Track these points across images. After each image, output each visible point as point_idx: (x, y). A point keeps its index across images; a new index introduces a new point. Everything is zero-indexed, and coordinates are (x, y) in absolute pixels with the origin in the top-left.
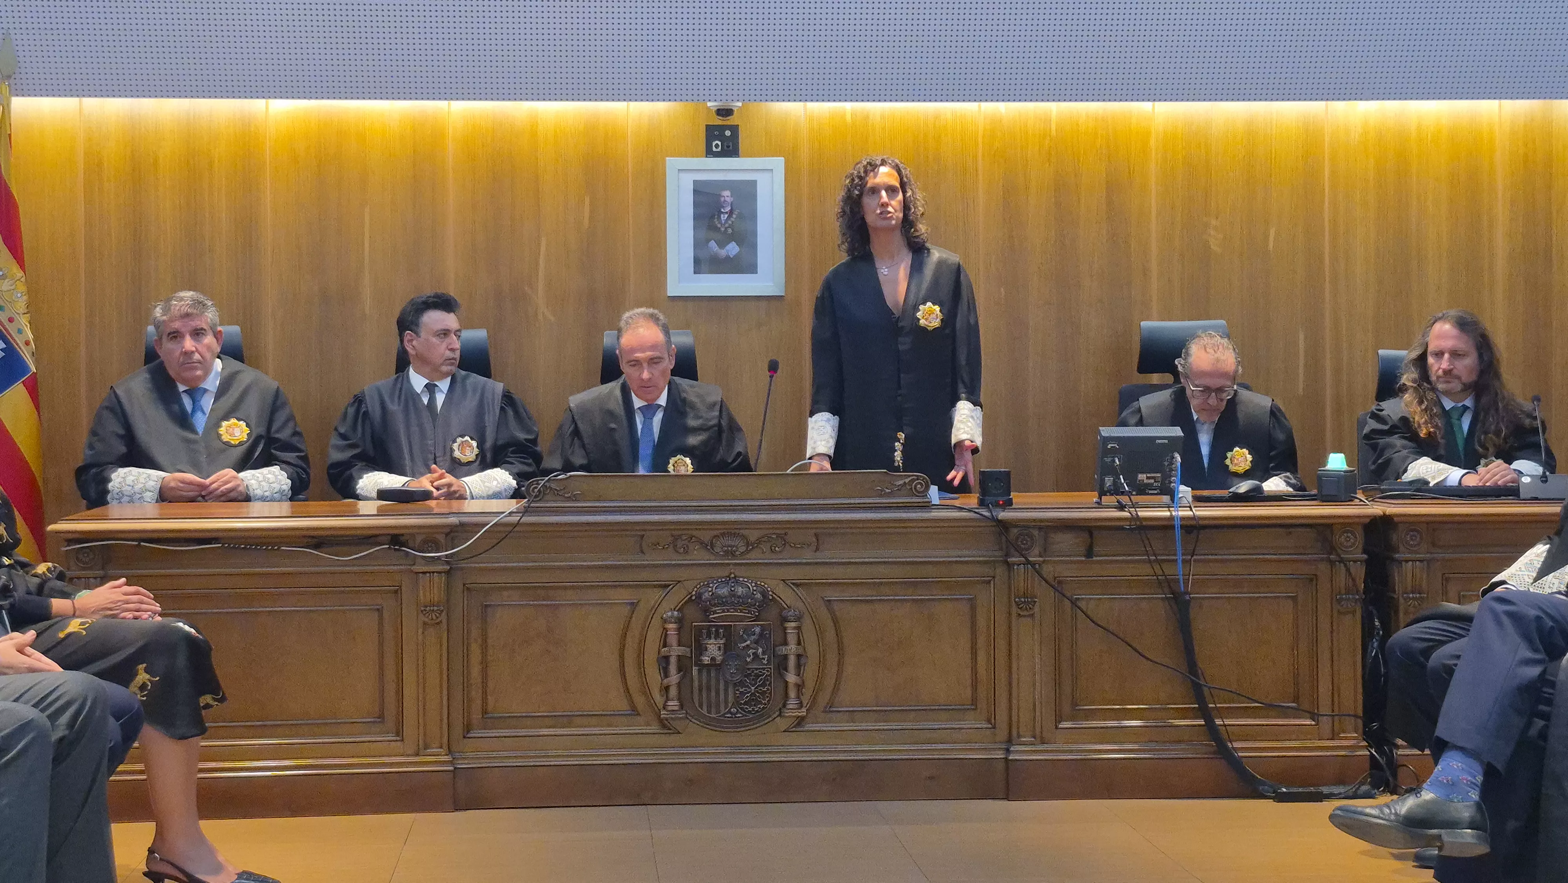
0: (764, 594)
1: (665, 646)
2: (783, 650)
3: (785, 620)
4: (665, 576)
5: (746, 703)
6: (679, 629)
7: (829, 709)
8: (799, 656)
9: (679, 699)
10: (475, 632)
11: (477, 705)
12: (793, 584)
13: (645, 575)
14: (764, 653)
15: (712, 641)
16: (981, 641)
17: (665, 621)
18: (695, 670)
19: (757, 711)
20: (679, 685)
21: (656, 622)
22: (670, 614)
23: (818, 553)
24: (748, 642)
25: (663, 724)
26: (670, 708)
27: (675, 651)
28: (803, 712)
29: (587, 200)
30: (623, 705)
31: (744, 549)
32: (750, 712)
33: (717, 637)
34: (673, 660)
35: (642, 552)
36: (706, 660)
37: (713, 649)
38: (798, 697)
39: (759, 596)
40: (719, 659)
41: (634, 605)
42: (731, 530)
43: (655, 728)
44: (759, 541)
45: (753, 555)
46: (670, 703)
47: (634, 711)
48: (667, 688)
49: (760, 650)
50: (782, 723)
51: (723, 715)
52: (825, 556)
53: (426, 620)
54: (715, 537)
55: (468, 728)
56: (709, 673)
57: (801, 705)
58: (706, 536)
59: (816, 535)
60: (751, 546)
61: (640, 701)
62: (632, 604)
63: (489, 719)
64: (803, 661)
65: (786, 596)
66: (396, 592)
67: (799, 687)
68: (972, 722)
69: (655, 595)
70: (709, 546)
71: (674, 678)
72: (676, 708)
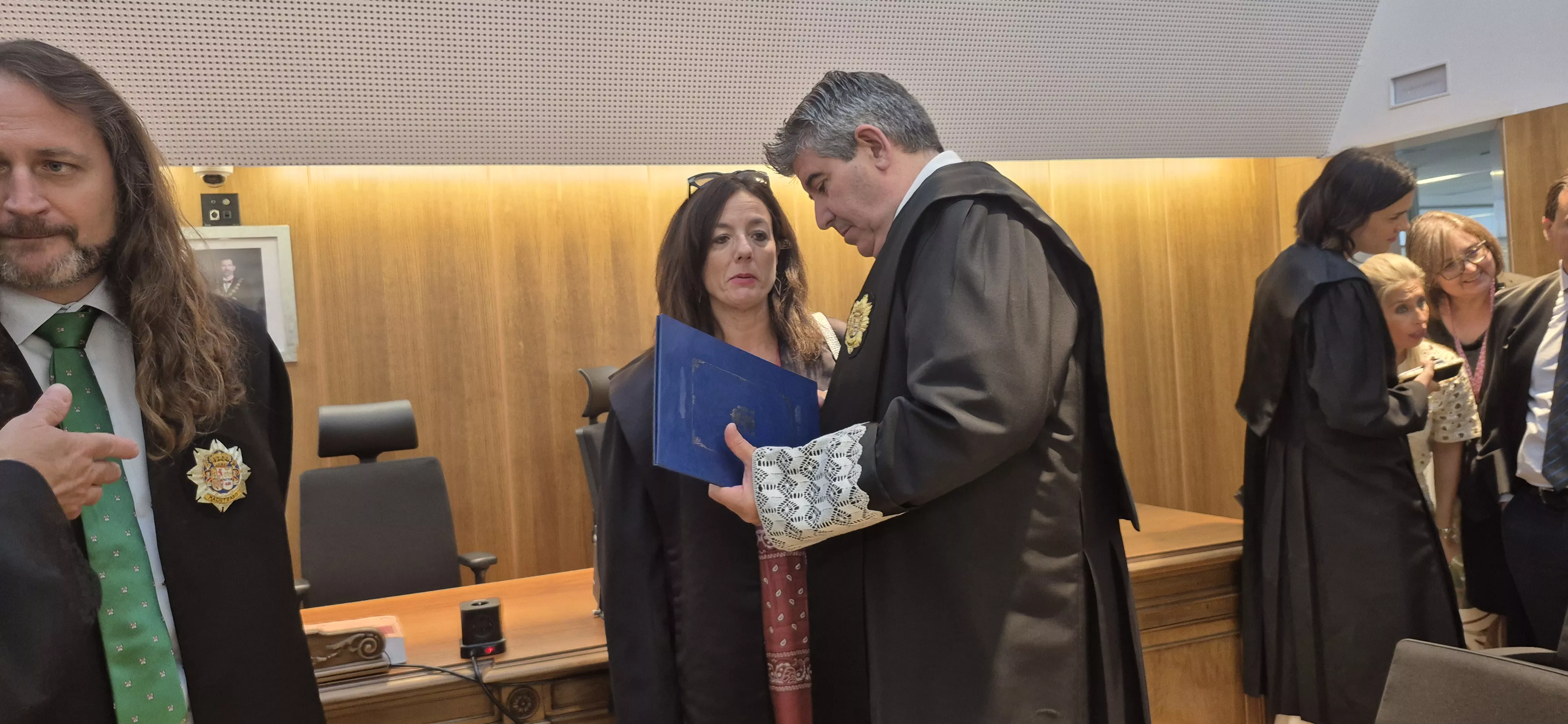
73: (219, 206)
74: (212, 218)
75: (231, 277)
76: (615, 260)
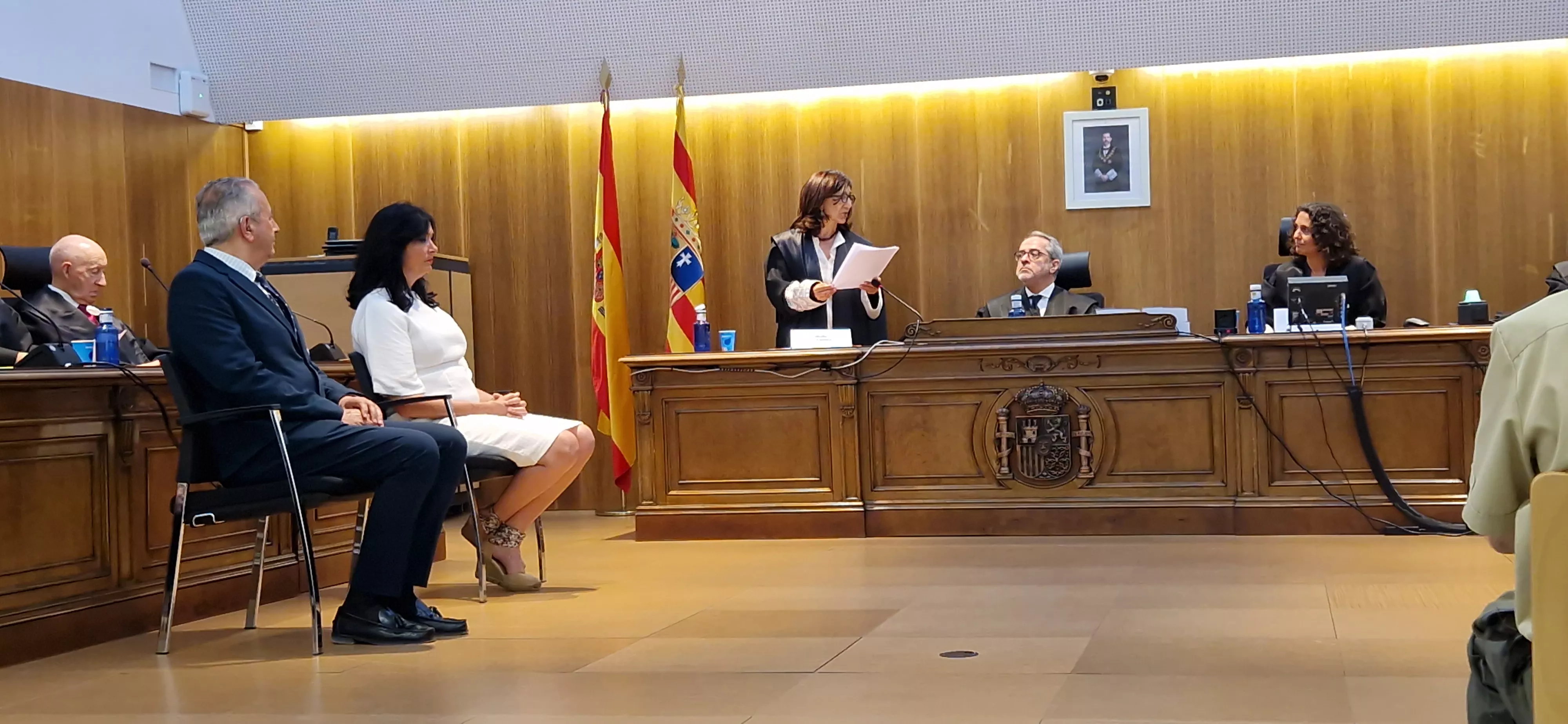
0: (1063, 397)
1: (999, 431)
2: (1076, 434)
3: (1079, 414)
4: (997, 385)
5: (1053, 469)
6: (1008, 421)
7: (1111, 474)
8: (1088, 438)
9: (1009, 465)
10: (877, 423)
11: (880, 470)
12: (1085, 390)
13: (985, 385)
14: (1064, 436)
15: (1029, 428)
16: (1216, 428)
17: (998, 415)
18: (1018, 447)
19: (1060, 475)
20: (1009, 456)
21: (992, 417)
22: (1000, 410)
23: (1100, 369)
24: (1053, 429)
25: (999, 482)
26: (1002, 472)
27: (1005, 434)
28: (1091, 475)
29: (1010, 146)
30: (973, 471)
31: (1048, 366)
32: (1055, 475)
33: (1032, 424)
34: (1004, 441)
35: (982, 370)
36: (1025, 440)
37: (1030, 433)
38: (1088, 465)
39: (1059, 398)
40: (1034, 440)
41: (978, 405)
42: (1040, 354)
43: (995, 486)
44: (1059, 362)
45: (1055, 371)
46: (1002, 469)
47: (981, 476)
48: (1000, 460)
49: (1061, 434)
50: (1079, 483)
51: (1038, 477)
52: (1106, 370)
53: (844, 415)
54: (1030, 359)
55: (874, 485)
56: (1027, 448)
57: (1091, 470)
58: (1024, 358)
59: (1098, 356)
60: (1053, 365)
61: (984, 468)
62: (977, 404)
63: (888, 480)
64: (1091, 441)
65: (1079, 398)
66: (825, 397)
67: (1089, 459)
68: (1213, 483)
69: (991, 398)
70: (1025, 365)
71: (1005, 452)
72: (1007, 472)
73: (1103, 96)
74: (1098, 105)
75: (1109, 146)
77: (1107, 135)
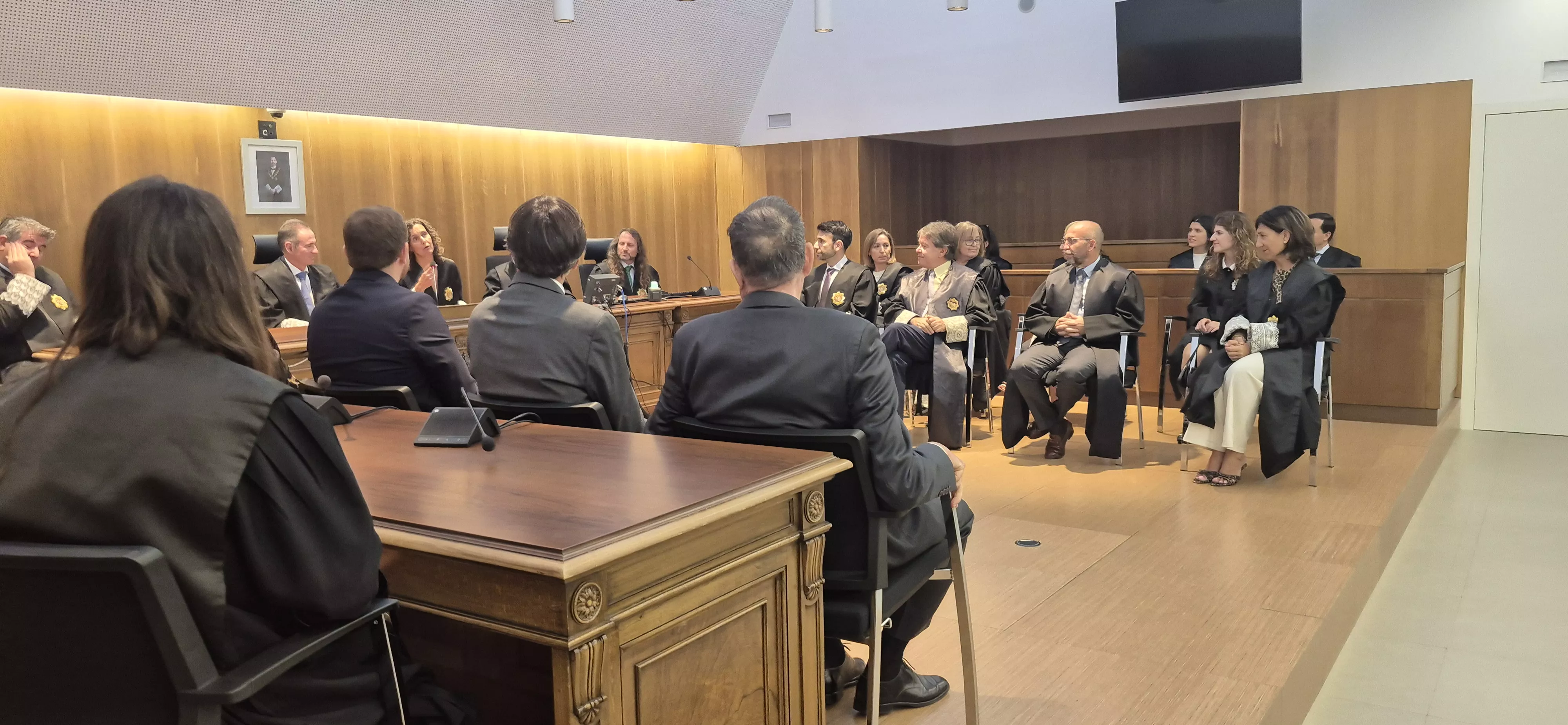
73: (267, 128)
74: (264, 134)
75: (275, 167)
76: (444, 171)
77: (274, 158)
